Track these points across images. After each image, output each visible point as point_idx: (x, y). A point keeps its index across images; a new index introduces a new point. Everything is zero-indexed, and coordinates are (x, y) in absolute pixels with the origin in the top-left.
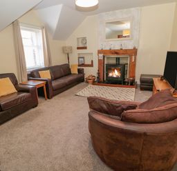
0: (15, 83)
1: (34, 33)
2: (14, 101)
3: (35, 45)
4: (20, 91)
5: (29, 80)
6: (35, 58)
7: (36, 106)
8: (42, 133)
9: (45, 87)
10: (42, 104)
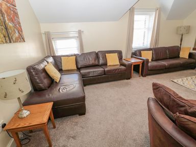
0: (120, 58)
1: (148, 17)
2: (113, 70)
3: (147, 27)
4: (122, 64)
5: (132, 57)
6: (144, 39)
7: (129, 79)
8: (121, 99)
9: (141, 66)
10: (135, 79)
